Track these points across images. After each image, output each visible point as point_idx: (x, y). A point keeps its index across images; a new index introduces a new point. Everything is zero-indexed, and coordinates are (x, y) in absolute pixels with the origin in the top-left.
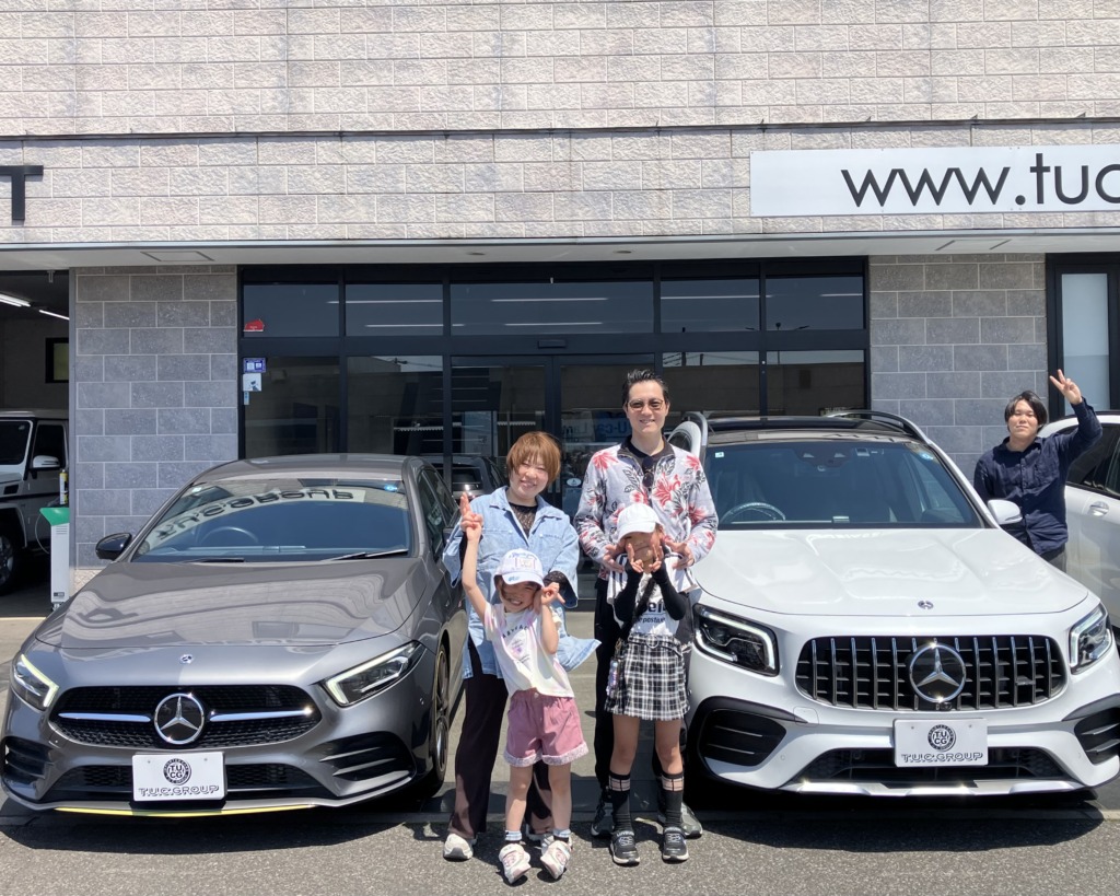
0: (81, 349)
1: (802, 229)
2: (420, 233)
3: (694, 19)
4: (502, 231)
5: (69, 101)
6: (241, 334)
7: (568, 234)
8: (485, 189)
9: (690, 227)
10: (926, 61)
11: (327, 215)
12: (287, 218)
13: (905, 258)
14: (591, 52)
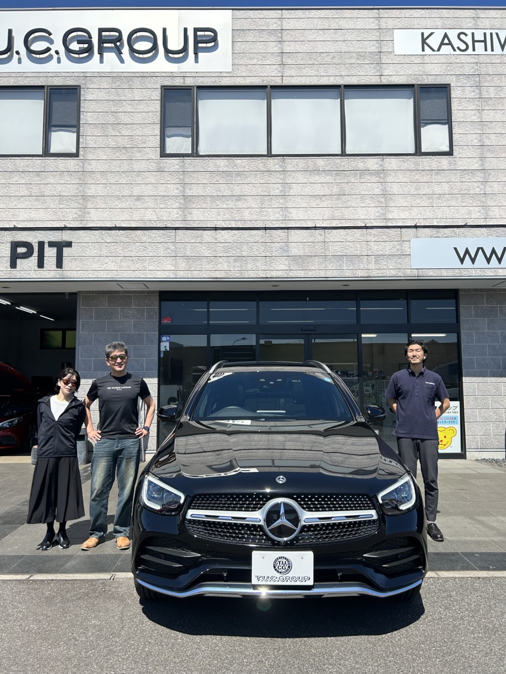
0: (82, 330)
1: (435, 275)
2: (253, 275)
3: (375, 179)
4: (292, 274)
5: (80, 213)
6: (161, 323)
7: (323, 276)
8: (284, 255)
9: (382, 273)
10: (483, 199)
11: (209, 267)
12: (190, 268)
13: (476, 290)
14: (327, 194)
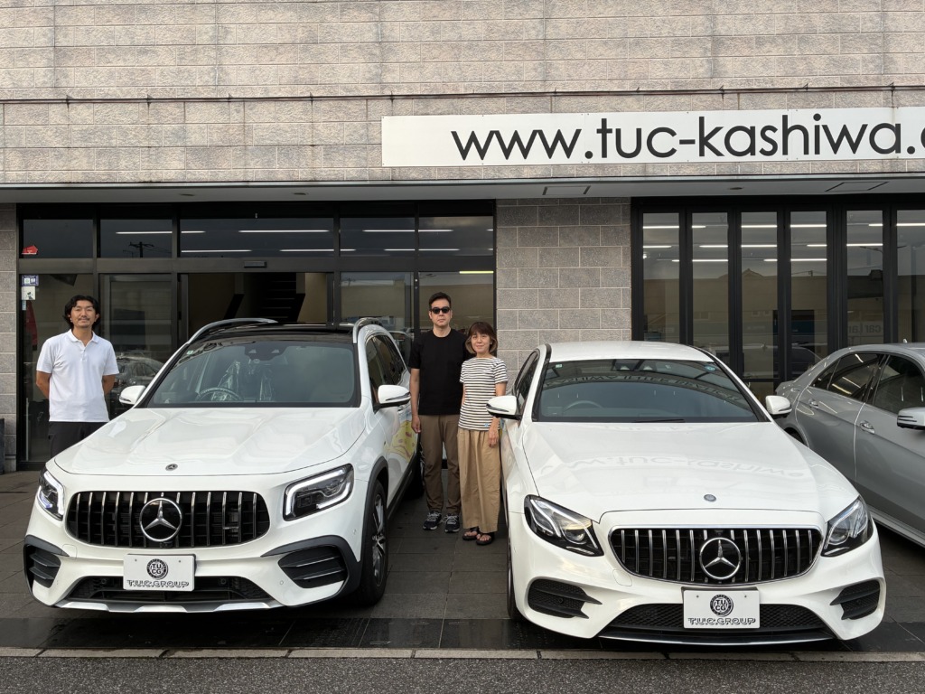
1: (421, 177)
2: (128, 178)
3: (365, 16)
4: (189, 177)
6: (21, 256)
7: (242, 179)
8: (179, 144)
9: (336, 175)
10: (541, 49)
11: (58, 164)
12: (27, 167)
13: (523, 201)
14: (286, 41)
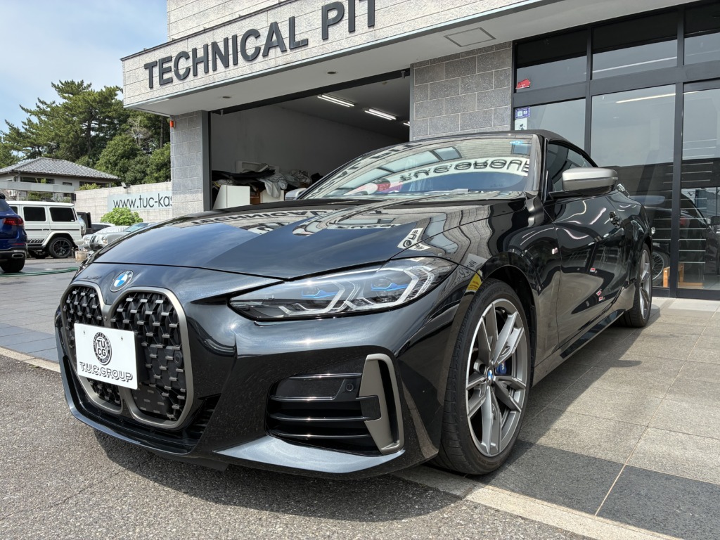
0: (416, 116)
6: (515, 91)
